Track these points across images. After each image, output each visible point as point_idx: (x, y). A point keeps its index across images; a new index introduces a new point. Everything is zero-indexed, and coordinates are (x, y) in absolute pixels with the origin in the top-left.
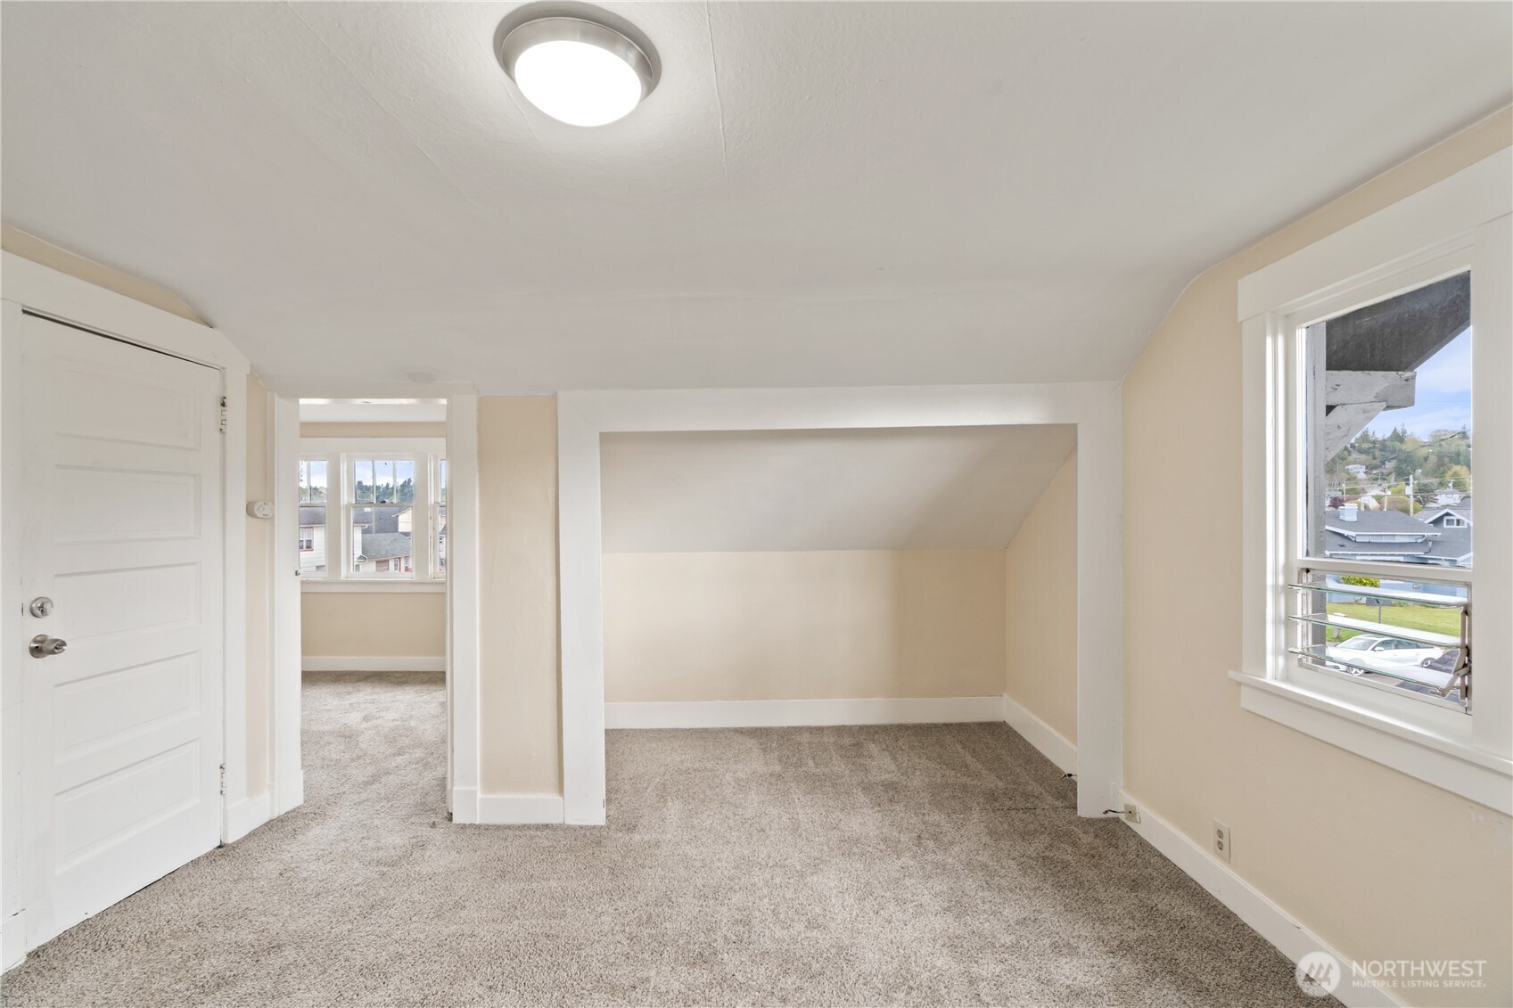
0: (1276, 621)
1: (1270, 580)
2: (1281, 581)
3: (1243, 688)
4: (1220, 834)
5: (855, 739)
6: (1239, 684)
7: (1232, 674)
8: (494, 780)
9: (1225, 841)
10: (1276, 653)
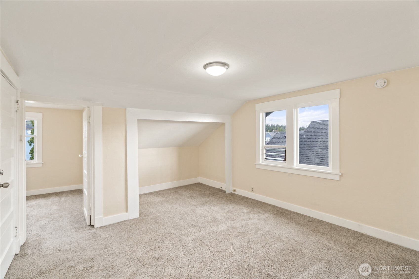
0: (261, 155)
1: (261, 149)
2: (262, 149)
3: (257, 165)
4: (252, 188)
5: (176, 190)
6: (256, 164)
7: (255, 163)
8: (107, 212)
9: (253, 189)
10: (261, 159)
